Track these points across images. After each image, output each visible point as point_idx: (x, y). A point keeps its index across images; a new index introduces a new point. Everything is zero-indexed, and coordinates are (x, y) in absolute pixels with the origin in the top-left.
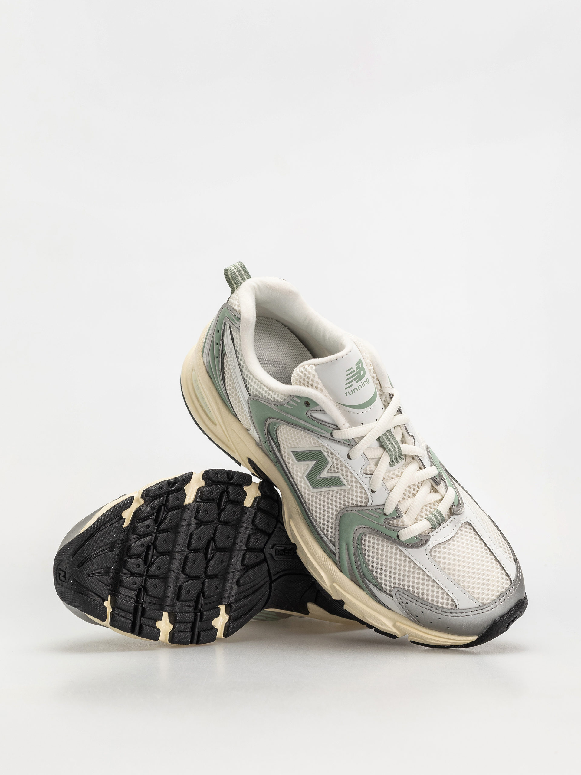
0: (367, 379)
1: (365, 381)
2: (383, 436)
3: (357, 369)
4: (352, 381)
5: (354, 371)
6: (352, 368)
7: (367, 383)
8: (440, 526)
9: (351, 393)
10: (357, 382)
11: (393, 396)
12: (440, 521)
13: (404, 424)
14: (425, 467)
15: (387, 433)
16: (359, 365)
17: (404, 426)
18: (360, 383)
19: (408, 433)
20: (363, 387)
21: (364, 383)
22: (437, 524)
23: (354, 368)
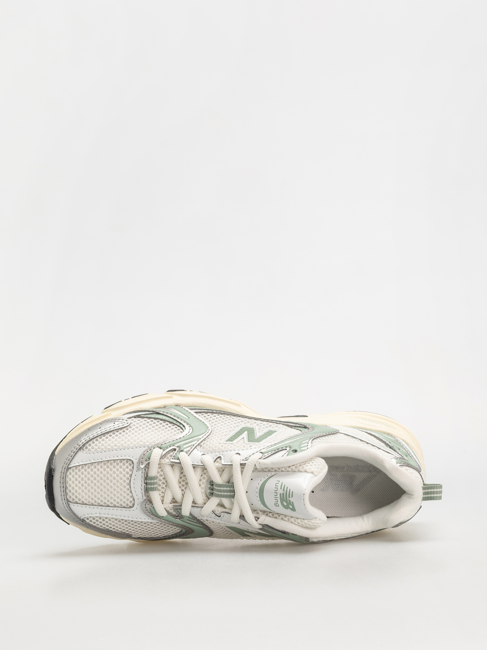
0: (278, 506)
1: (277, 502)
2: (233, 489)
3: (290, 501)
4: (284, 490)
5: (289, 497)
6: (292, 497)
7: (276, 503)
8: (144, 483)
9: (277, 485)
10: (280, 494)
11: (256, 520)
12: (148, 486)
13: (231, 514)
14: (192, 506)
15: (233, 494)
16: (291, 505)
17: (230, 513)
18: (279, 496)
19: (224, 512)
20: (275, 497)
21: (277, 500)
22: (147, 481)
23: (291, 499)
